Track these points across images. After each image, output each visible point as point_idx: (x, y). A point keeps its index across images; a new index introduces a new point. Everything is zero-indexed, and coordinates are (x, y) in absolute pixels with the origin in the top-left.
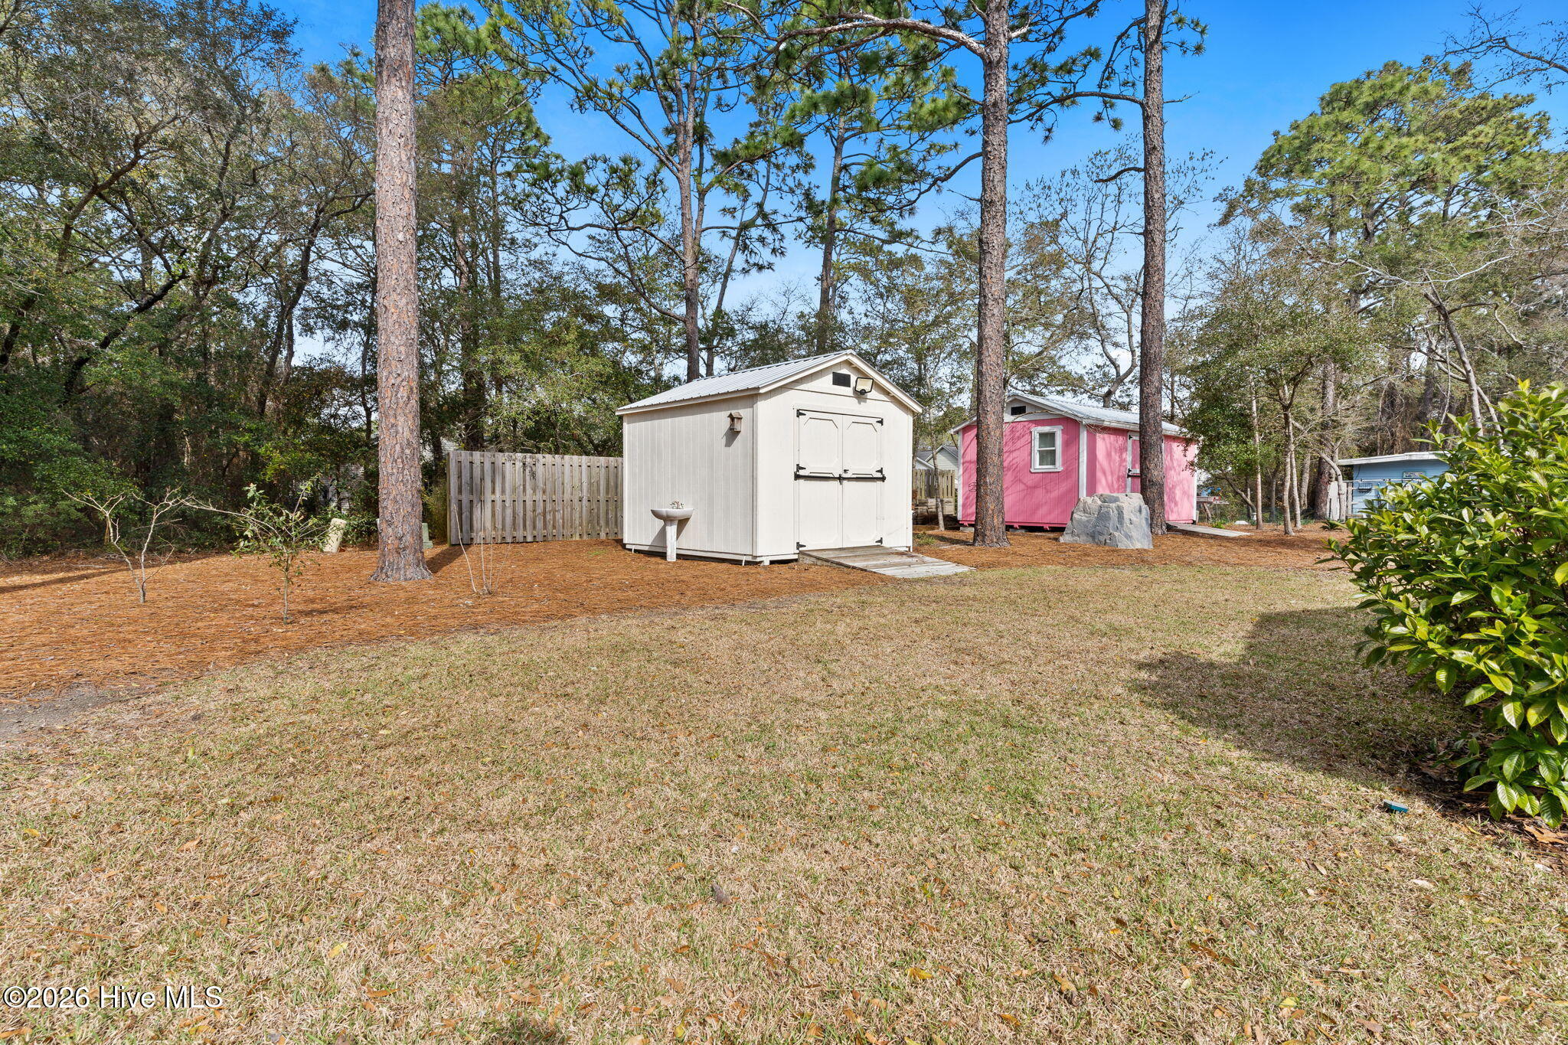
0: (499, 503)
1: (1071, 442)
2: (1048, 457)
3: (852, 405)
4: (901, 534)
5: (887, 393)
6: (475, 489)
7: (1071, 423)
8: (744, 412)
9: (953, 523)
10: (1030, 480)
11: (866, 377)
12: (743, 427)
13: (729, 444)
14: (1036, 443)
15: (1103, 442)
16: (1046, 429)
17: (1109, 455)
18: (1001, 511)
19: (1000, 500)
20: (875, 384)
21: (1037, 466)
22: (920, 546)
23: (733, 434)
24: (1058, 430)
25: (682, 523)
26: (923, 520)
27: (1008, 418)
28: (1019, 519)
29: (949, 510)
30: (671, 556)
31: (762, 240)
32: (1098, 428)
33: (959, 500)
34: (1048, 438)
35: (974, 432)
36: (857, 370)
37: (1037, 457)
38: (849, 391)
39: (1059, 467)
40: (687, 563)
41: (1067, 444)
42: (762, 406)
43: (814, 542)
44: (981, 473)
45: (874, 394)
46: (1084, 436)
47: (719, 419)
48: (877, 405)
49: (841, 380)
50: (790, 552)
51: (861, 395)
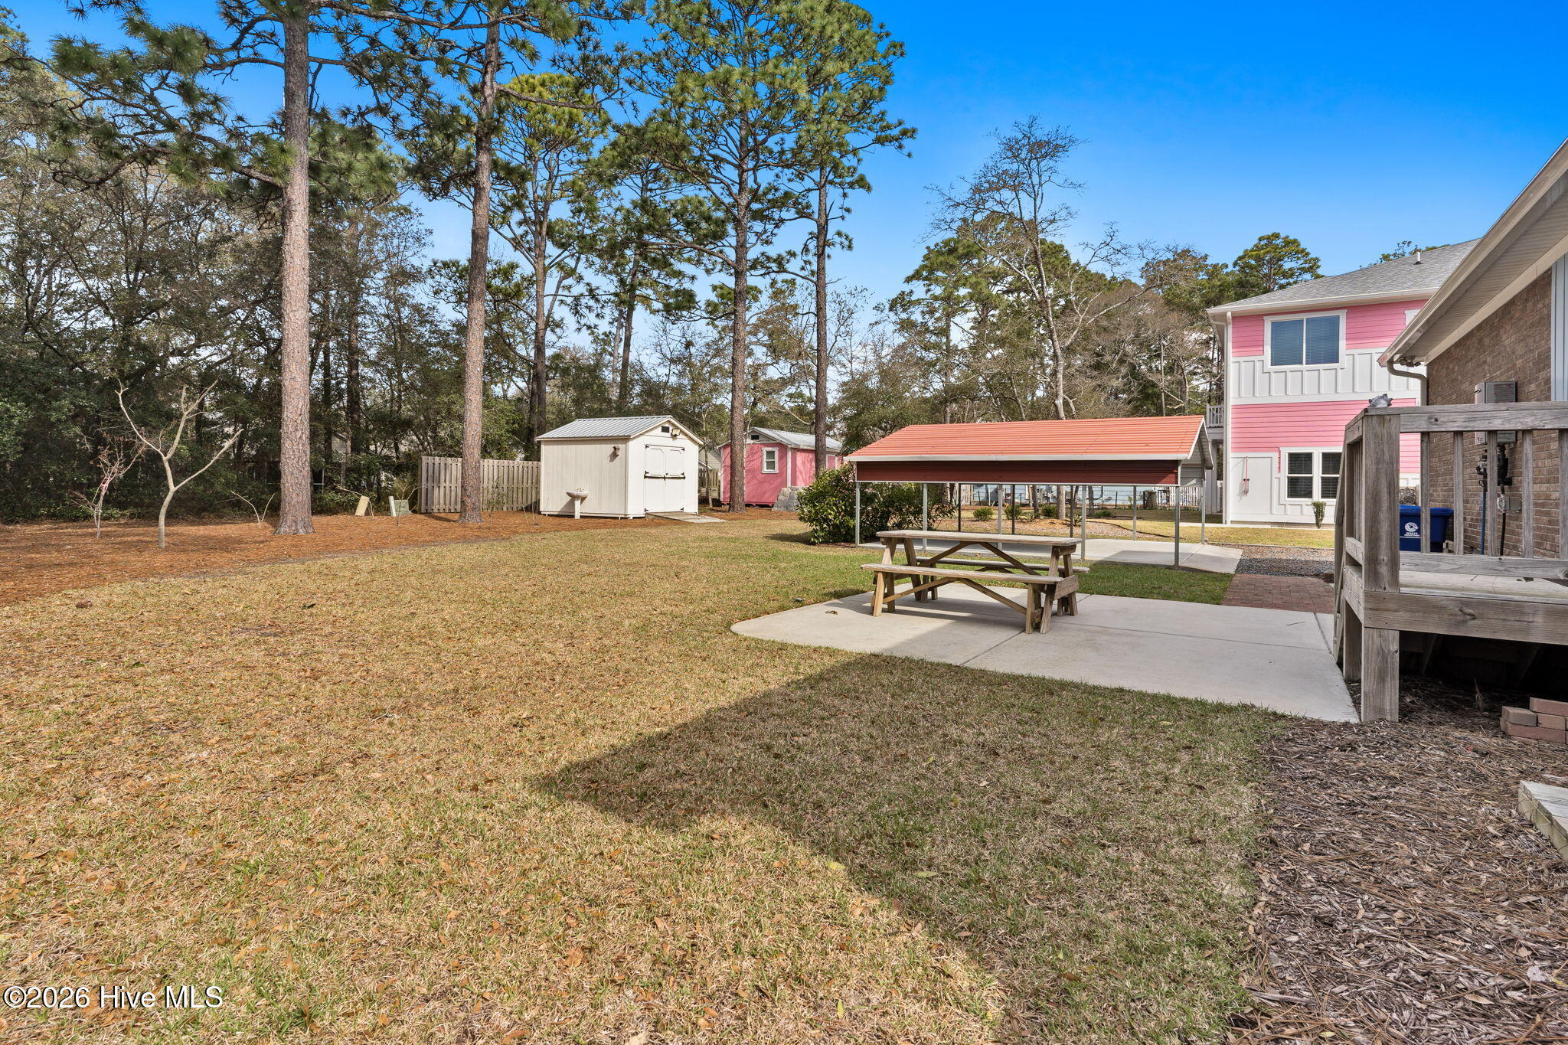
0: (448, 488)
1: (783, 456)
2: (771, 465)
3: (670, 442)
4: (693, 507)
5: (686, 435)
6: (435, 479)
7: (783, 447)
8: (621, 446)
9: (717, 503)
10: (760, 477)
11: (677, 428)
12: (619, 453)
13: (612, 460)
14: (765, 457)
15: (800, 457)
16: (770, 449)
17: (804, 463)
18: (743, 495)
19: (741, 489)
20: (682, 431)
21: (765, 470)
22: (701, 512)
23: (614, 455)
24: (776, 450)
25: (583, 499)
26: (703, 501)
27: (749, 441)
28: (754, 500)
29: (715, 495)
30: (577, 516)
31: (589, 308)
32: (797, 450)
33: (721, 491)
34: (770, 454)
35: (729, 450)
36: (673, 424)
37: (765, 465)
38: (668, 435)
39: (777, 471)
40: (586, 520)
41: (781, 458)
42: (631, 444)
43: (653, 509)
44: (733, 475)
45: (681, 436)
46: (789, 454)
47: (608, 448)
48: (682, 441)
49: (665, 430)
50: (642, 514)
51: (674, 436)
